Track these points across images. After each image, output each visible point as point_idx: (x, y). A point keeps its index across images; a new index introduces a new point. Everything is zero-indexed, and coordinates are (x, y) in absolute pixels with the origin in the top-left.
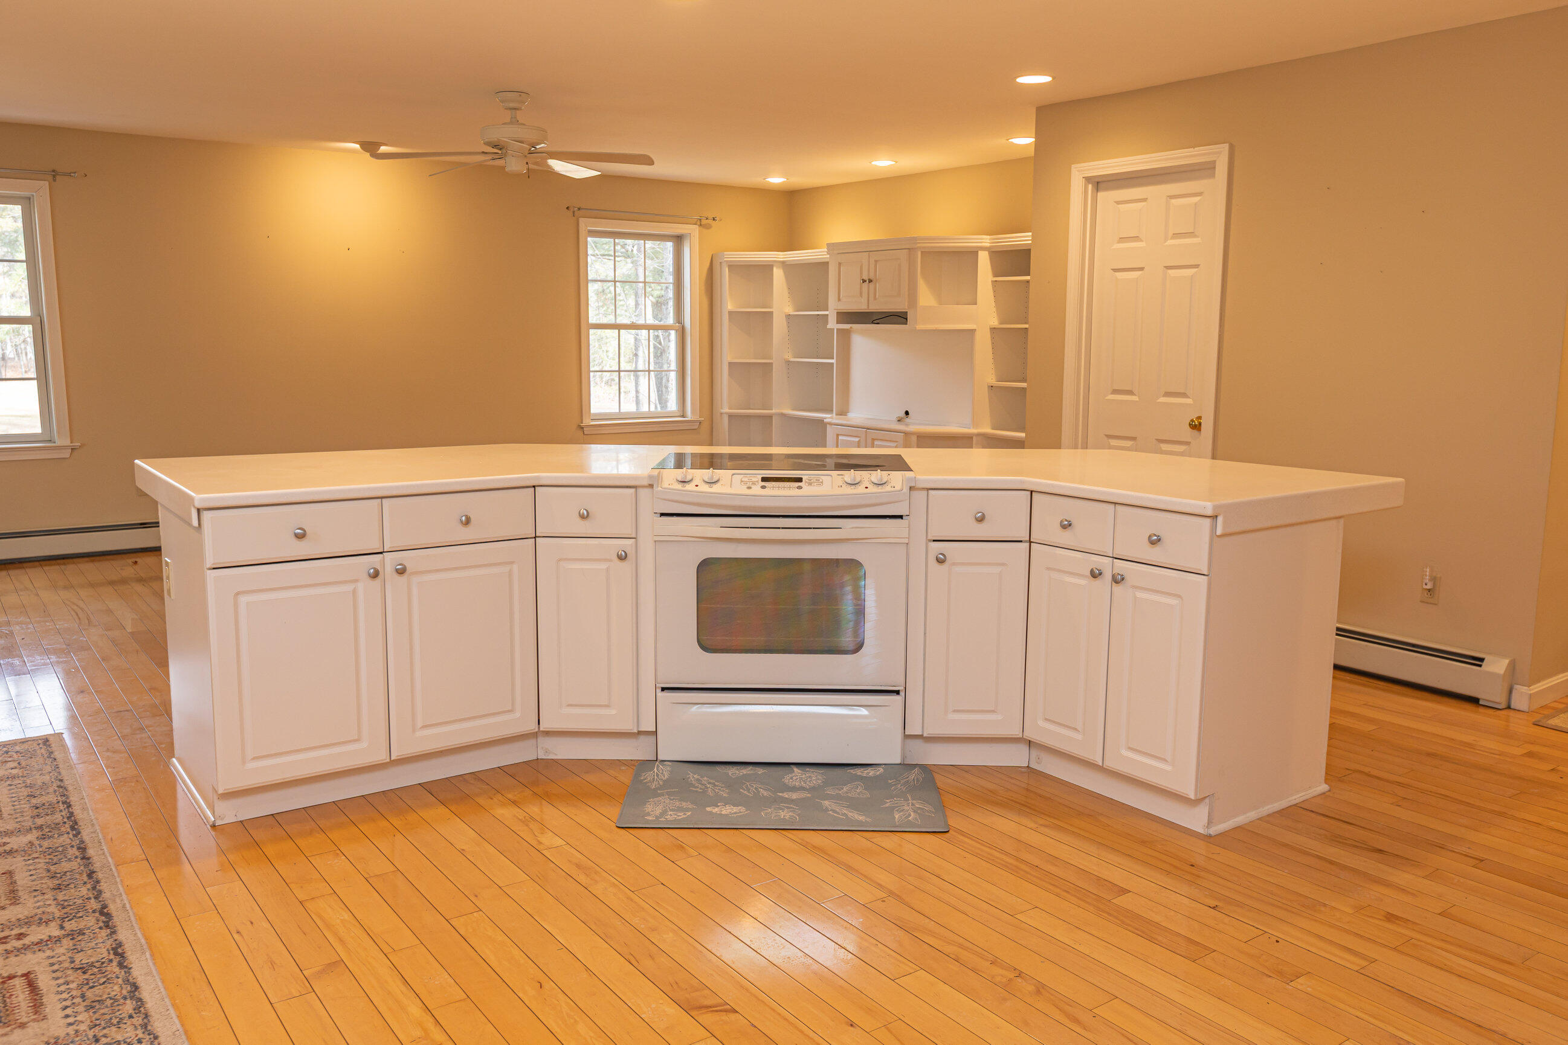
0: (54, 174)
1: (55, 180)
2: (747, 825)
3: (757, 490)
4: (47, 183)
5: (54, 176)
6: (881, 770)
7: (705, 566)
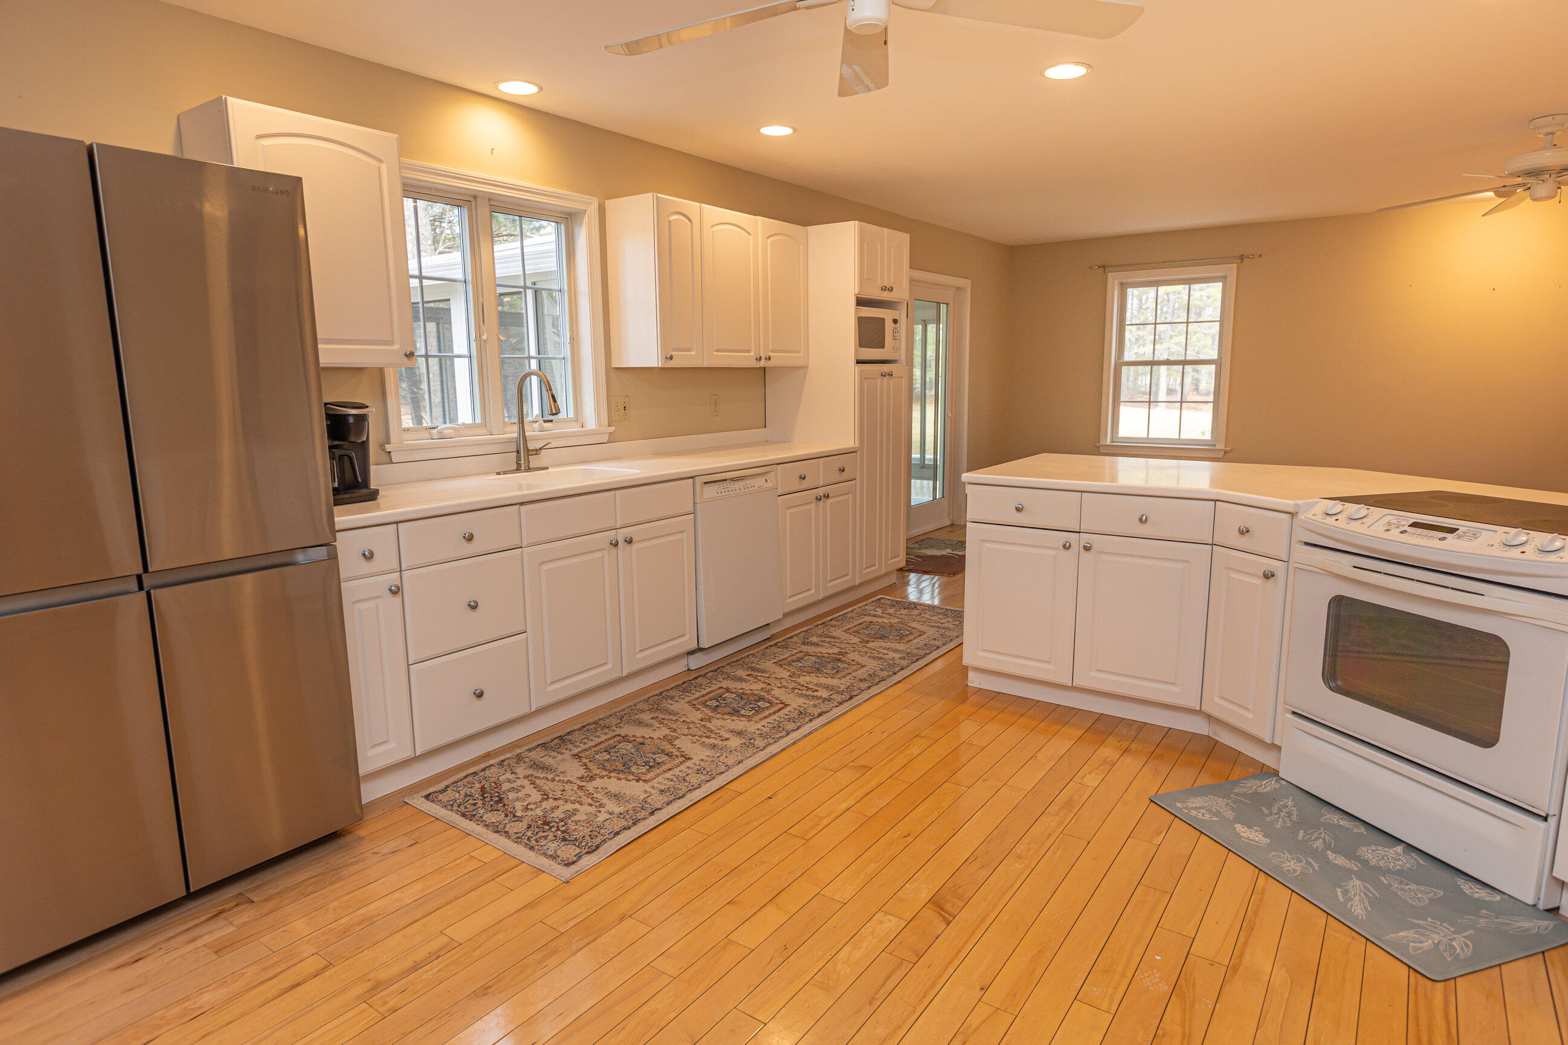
0: (1242, 258)
1: (1242, 262)
2: (1232, 846)
3: (1395, 534)
4: (1235, 265)
5: (1242, 259)
6: (1498, 898)
7: (1338, 602)
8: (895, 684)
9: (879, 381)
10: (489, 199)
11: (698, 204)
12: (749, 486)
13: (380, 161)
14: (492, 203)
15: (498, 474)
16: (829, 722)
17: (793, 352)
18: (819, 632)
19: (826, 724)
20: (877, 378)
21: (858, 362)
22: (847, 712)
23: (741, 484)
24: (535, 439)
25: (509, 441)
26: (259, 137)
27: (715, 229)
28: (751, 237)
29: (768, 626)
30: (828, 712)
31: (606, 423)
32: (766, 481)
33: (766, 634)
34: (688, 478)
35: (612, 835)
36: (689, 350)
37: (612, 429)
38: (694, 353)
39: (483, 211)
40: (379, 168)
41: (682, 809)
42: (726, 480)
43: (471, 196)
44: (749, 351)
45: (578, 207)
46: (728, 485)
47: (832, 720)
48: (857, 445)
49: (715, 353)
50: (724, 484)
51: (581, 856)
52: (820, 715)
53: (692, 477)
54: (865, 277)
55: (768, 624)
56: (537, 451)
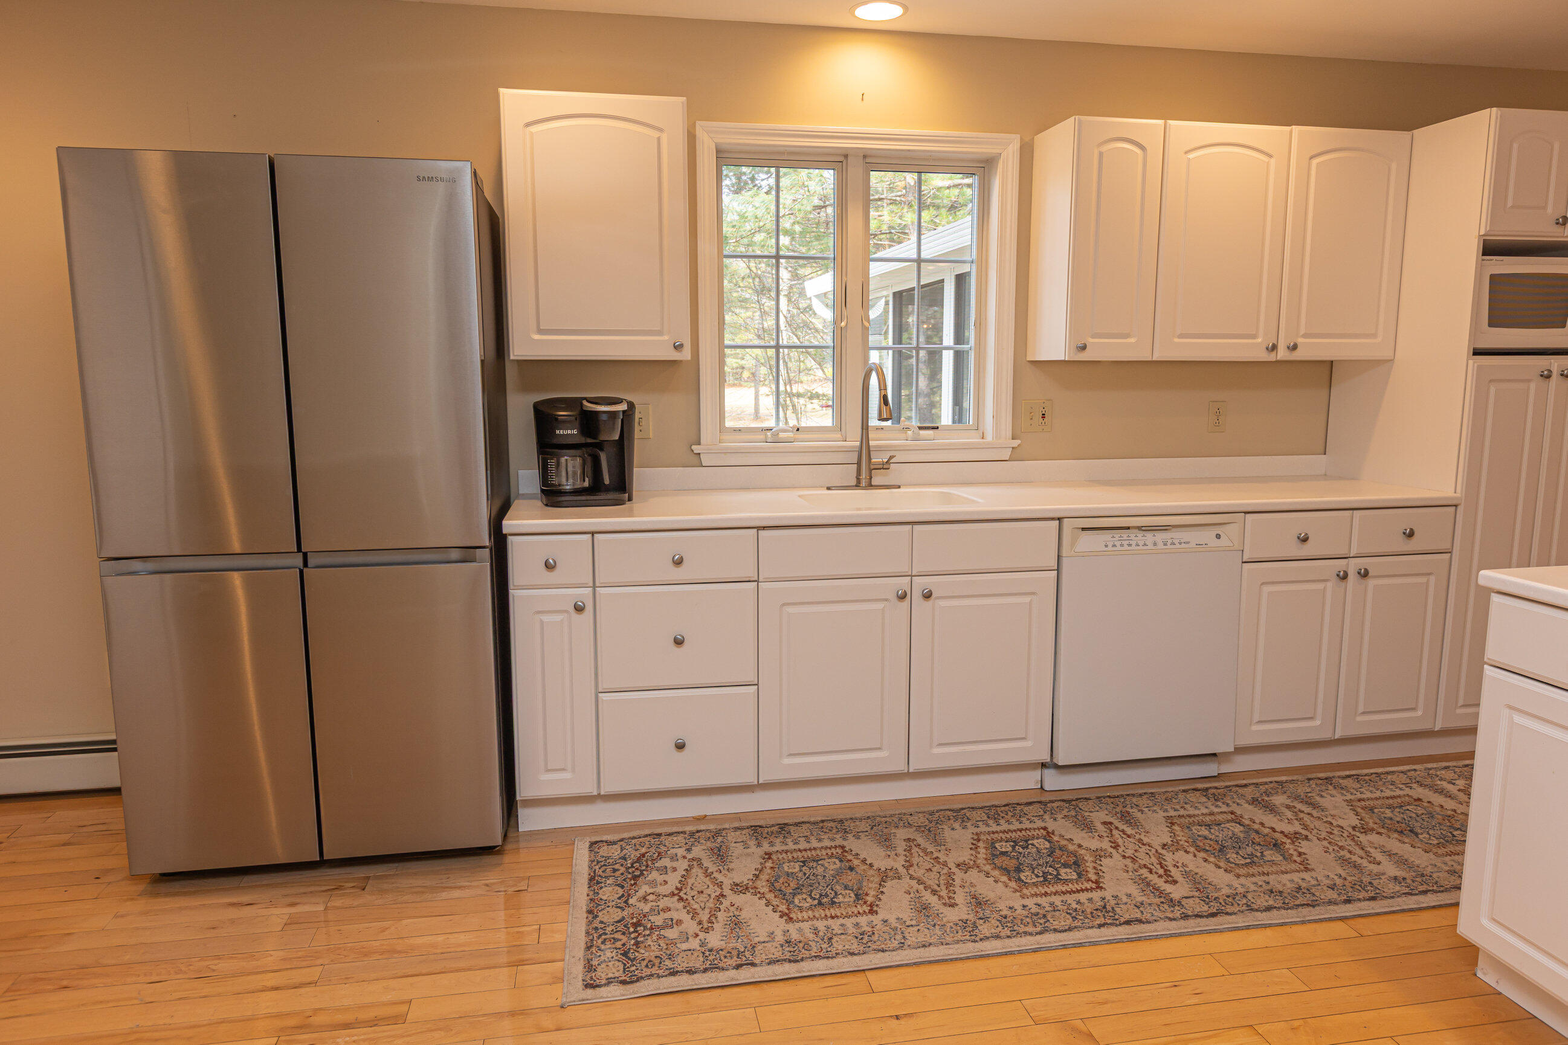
8: (1330, 920)
9: (1533, 386)
10: (865, 157)
11: (1161, 122)
12: (1176, 542)
13: (661, 130)
14: (868, 160)
15: (829, 488)
16: (1129, 940)
17: (1367, 336)
18: (1301, 790)
19: (1121, 941)
20: (1529, 381)
21: (1477, 352)
22: (1180, 935)
23: (1160, 536)
24: (880, 449)
25: (848, 451)
26: (528, 125)
27: (1191, 156)
28: (1273, 161)
29: (1213, 758)
30: (1149, 922)
31: (1009, 434)
32: (1218, 536)
33: (1210, 769)
34: (1053, 519)
35: (667, 972)
36: (1127, 336)
37: (1018, 442)
38: (1132, 340)
39: (855, 170)
40: (659, 139)
41: (777, 978)
42: (1128, 528)
43: (840, 155)
44: (1254, 337)
45: (984, 150)
46: (1132, 536)
47: (1139, 939)
48: (1458, 495)
49: (1176, 340)
50: (1125, 534)
51: (612, 982)
52: (1128, 923)
53: (1059, 519)
54: (1510, 203)
55: (1214, 755)
56: (885, 466)
